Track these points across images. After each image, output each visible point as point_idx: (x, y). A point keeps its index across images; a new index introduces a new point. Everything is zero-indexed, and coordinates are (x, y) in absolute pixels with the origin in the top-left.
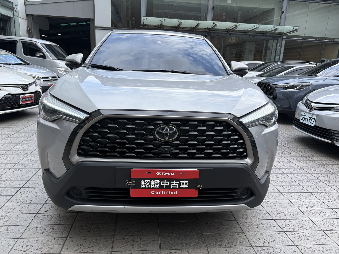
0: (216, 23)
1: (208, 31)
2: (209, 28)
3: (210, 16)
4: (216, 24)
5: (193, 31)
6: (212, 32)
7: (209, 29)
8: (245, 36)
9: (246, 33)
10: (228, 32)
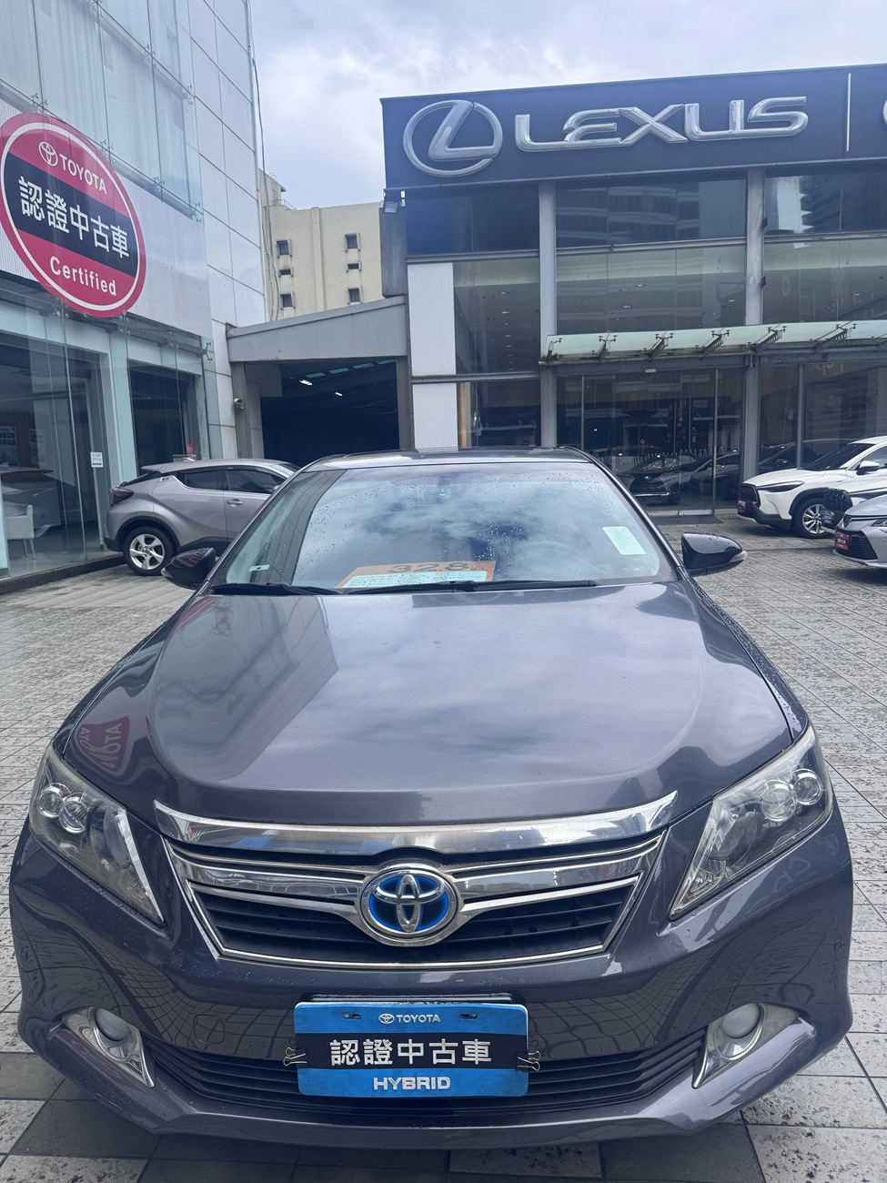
0: (778, 329)
1: (750, 352)
2: (753, 343)
3: (753, 308)
4: (776, 332)
5: (701, 358)
6: (764, 356)
7: (754, 347)
8: (874, 356)
9: (877, 345)
10: (818, 349)
